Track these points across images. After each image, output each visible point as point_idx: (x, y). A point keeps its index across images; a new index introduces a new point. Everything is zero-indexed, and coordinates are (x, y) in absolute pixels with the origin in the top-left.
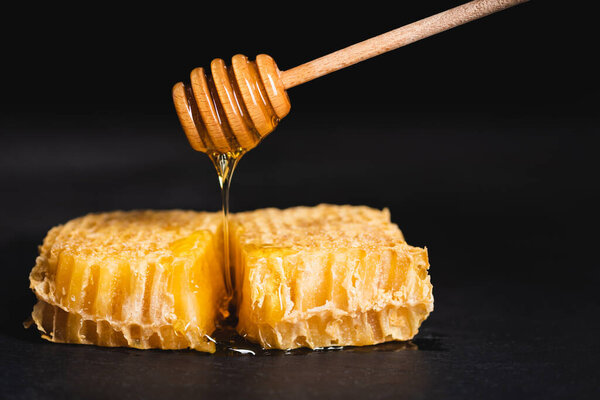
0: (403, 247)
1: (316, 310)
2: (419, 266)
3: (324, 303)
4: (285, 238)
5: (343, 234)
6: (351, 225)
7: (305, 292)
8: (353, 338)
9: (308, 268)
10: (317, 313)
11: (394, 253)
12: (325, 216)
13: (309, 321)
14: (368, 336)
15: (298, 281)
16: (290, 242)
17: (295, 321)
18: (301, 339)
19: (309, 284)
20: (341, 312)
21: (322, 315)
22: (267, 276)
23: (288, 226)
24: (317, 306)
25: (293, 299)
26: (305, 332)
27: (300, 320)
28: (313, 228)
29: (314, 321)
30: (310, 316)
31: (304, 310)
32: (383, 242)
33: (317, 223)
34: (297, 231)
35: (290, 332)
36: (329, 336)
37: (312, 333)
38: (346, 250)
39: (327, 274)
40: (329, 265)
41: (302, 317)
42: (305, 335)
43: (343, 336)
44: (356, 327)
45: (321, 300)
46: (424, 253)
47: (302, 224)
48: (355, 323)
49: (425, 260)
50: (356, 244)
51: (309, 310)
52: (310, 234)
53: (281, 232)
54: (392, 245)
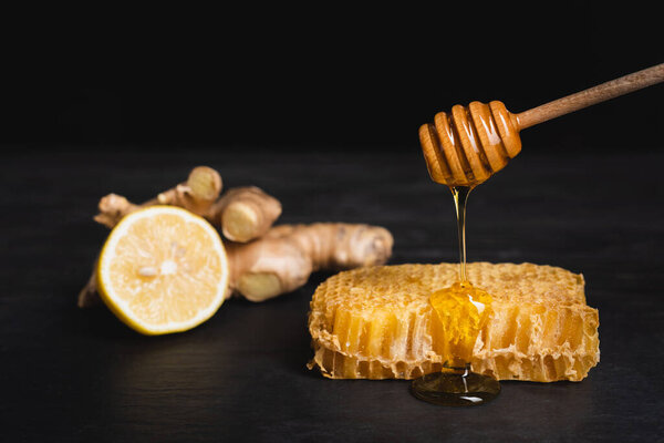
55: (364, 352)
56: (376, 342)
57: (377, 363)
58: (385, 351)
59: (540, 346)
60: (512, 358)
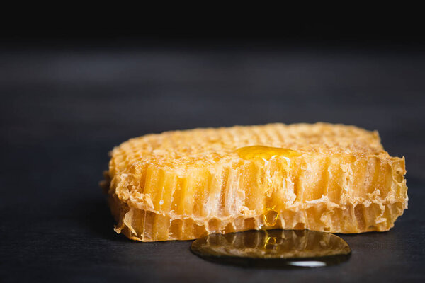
0: (385, 156)
1: (314, 201)
2: (398, 172)
3: (321, 197)
4: (291, 145)
5: (337, 144)
6: (344, 139)
7: (306, 187)
8: (342, 227)
9: (309, 168)
10: (314, 204)
11: (378, 160)
12: (322, 131)
13: (308, 211)
14: (354, 226)
15: (301, 178)
16: (295, 148)
17: (297, 210)
18: (301, 225)
19: (310, 180)
20: (334, 205)
21: (319, 206)
22: (276, 172)
23: (293, 137)
24: (315, 199)
25: (296, 192)
26: (304, 220)
27: (301, 210)
28: (314, 139)
29: (312, 211)
30: (309, 207)
31: (304, 202)
32: (370, 151)
33: (316, 136)
34: (300, 141)
35: (291, 219)
36: (323, 224)
37: (309, 221)
38: (339, 155)
39: (324, 174)
40: (326, 167)
41: (303, 207)
42: (304, 222)
43: (334, 225)
44: (344, 218)
45: (318, 193)
46: (402, 162)
47: (304, 136)
48: (344, 214)
49: (402, 167)
50: (348, 152)
51: (307, 202)
52: (311, 143)
53: (288, 141)
54: (377, 154)
55: (177, 210)
56: (189, 199)
57: (189, 222)
58: (198, 208)
59: (352, 195)
60: (324, 209)
